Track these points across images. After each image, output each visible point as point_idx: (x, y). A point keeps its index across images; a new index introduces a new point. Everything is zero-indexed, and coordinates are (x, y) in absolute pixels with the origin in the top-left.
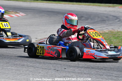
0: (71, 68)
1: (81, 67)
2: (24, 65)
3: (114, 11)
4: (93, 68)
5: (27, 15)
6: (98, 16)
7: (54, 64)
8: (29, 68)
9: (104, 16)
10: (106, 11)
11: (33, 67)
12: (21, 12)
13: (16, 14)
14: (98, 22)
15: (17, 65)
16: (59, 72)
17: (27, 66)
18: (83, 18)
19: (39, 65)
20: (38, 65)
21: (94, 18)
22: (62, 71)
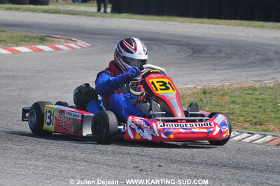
1: (197, 164)
4: (225, 166)
6: (257, 51)
7: (137, 155)
12: (80, 38)
13: (67, 42)
14: (255, 63)
18: (222, 55)
19: (101, 158)
20: (98, 157)
21: (246, 54)
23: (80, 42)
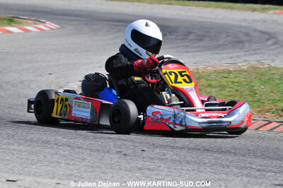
0: (158, 150)
1: (180, 148)
2: (47, 142)
3: (265, 21)
5: (62, 27)
6: (227, 32)
8: (60, 148)
9: (241, 32)
10: (246, 20)
11: (69, 146)
14: (226, 45)
15: (31, 140)
16: (129, 158)
17: (56, 144)
18: (191, 37)
19: (84, 142)
21: (216, 36)
22: (135, 155)
23: (49, 24)
